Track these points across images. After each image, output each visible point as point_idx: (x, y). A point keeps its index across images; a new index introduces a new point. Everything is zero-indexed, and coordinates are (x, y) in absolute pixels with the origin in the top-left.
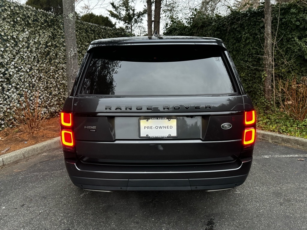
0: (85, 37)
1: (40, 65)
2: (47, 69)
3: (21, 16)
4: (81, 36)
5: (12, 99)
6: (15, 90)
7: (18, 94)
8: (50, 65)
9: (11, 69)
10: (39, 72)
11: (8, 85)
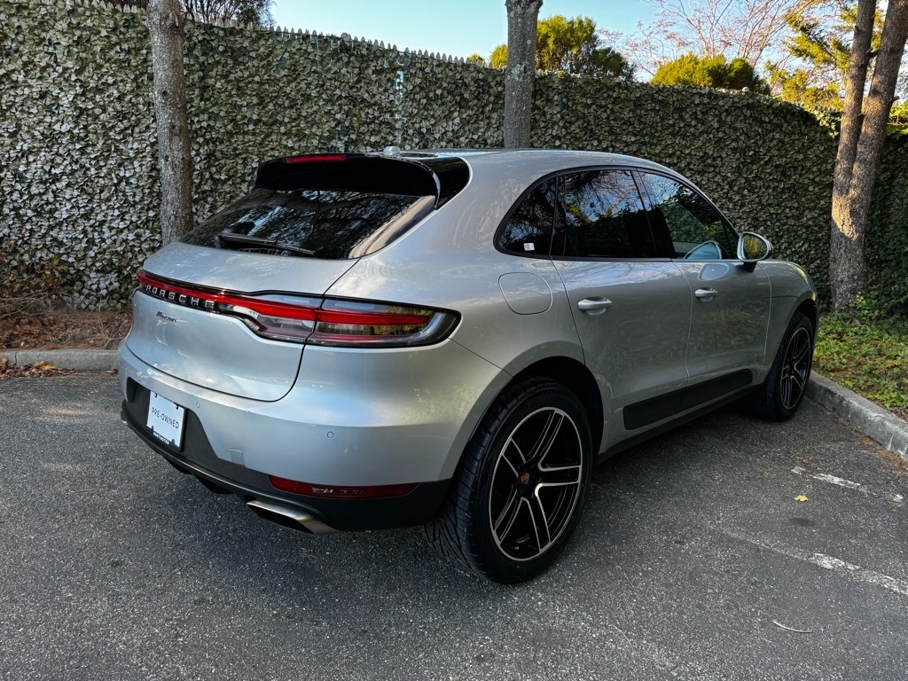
0: (630, 122)
3: (445, 85)
4: (615, 120)
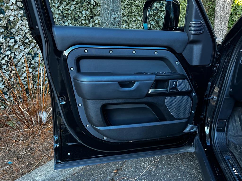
1: (65, 6)
2: (76, 14)
5: (19, 62)
6: (22, 47)
7: (29, 54)
8: (81, 9)
9: (10, 10)
10: (63, 18)
11: (8, 38)
